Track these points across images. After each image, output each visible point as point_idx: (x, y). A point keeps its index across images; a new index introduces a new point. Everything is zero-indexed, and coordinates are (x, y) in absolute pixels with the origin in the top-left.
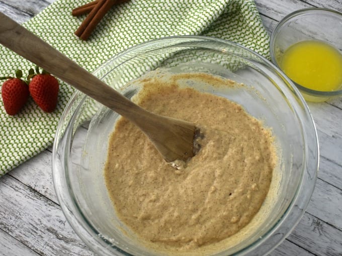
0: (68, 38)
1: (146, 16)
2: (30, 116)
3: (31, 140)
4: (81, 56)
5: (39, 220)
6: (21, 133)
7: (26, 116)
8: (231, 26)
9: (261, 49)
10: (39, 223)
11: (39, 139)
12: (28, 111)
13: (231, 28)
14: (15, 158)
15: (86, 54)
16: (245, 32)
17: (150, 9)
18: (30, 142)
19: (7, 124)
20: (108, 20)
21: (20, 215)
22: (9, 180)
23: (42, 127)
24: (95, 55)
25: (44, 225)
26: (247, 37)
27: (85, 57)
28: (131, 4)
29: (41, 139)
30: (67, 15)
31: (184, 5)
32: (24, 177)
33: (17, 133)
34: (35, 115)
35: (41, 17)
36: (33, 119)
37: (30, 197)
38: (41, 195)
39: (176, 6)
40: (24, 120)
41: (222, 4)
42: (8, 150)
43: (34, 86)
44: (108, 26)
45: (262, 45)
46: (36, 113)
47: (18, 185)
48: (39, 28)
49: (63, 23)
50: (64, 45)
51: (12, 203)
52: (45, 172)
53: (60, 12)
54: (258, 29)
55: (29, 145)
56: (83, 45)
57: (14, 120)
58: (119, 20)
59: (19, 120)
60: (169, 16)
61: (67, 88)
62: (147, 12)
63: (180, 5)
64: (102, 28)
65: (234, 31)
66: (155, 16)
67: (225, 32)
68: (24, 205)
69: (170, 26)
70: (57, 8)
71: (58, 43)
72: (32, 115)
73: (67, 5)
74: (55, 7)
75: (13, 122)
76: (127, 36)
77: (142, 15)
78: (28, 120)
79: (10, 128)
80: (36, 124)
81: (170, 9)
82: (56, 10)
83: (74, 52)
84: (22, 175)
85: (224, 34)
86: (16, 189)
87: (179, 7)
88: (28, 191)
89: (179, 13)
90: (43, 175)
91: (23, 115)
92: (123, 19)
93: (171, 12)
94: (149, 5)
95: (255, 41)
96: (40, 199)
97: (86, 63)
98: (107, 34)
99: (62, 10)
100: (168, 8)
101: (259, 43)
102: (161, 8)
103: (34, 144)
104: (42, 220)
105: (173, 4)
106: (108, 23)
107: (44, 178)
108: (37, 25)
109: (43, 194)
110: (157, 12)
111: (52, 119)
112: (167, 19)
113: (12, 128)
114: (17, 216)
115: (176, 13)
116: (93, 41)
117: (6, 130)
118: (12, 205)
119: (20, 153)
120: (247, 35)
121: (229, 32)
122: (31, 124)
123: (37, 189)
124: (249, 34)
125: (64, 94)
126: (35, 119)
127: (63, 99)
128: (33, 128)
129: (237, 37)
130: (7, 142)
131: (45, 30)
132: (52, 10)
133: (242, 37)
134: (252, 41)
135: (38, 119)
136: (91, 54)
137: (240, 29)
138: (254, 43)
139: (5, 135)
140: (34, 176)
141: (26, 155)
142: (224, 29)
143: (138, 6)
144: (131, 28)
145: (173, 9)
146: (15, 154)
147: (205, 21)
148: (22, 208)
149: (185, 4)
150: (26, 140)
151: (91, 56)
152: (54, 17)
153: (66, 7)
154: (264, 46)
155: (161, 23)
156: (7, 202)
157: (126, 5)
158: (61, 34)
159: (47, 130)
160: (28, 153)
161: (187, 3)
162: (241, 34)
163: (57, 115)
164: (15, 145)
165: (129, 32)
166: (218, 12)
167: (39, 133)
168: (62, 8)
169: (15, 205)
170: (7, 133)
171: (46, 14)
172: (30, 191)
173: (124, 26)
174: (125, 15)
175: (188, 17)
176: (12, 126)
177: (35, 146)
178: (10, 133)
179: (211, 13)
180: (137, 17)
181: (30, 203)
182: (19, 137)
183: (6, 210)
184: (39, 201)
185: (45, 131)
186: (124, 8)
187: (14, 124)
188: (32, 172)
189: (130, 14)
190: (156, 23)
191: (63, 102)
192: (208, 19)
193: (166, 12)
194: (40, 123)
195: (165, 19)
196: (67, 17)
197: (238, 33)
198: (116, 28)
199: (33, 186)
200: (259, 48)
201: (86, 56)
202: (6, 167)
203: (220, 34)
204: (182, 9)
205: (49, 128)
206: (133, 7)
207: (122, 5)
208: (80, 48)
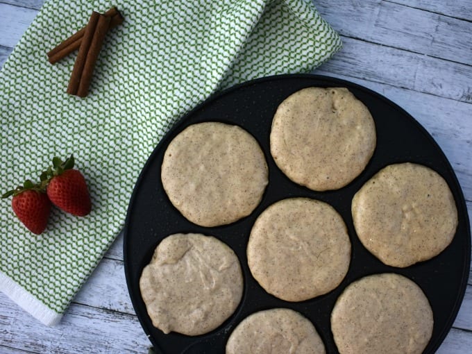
0: (60, 97)
1: (155, 40)
2: (63, 224)
3: (80, 255)
4: (89, 119)
5: (133, 341)
6: (63, 249)
7: (58, 225)
8: (273, 20)
9: (323, 47)
10: (136, 345)
11: (89, 252)
12: (57, 219)
13: (274, 23)
14: (72, 284)
15: (95, 114)
16: (295, 25)
17: (157, 28)
18: (80, 259)
19: (39, 244)
20: (104, 57)
21: (109, 343)
22: (76, 309)
23: (86, 234)
24: (107, 113)
25: (143, 345)
26: (299, 32)
27: (95, 120)
28: (126, 25)
29: (92, 251)
30: (42, 62)
31: (202, 9)
32: (91, 299)
33: (57, 251)
34: (68, 221)
35: (7, 75)
36: (68, 228)
37: (111, 319)
38: (123, 314)
39: (192, 14)
40: (57, 232)
41: (260, 5)
42: (57, 277)
43: (56, 196)
44: (108, 66)
45: (323, 40)
46: (68, 218)
47: (90, 311)
48: (12, 95)
49: (42, 78)
50: (59, 110)
51: (93, 333)
52: (114, 286)
53: (30, 60)
54: (313, 22)
55: (80, 262)
56: (84, 102)
57: (45, 235)
58: (120, 54)
59: (51, 233)
60: (187, 32)
61: (92, 172)
62: (156, 34)
63: (196, 10)
64: (100, 70)
65: (279, 26)
66: (168, 37)
67: (268, 31)
68: (108, 332)
69: (194, 47)
70: (23, 56)
71: (49, 110)
72: (65, 223)
73: (35, 48)
74: (20, 57)
75: (45, 239)
76: (142, 78)
77: (149, 40)
78: (63, 230)
79: (45, 249)
80: (75, 232)
81: (185, 20)
82: (24, 59)
83: (77, 117)
84: (88, 298)
85: (268, 34)
86: (89, 316)
87: (195, 14)
88: (105, 314)
89: (198, 22)
90: (113, 289)
91: (54, 226)
92: (125, 52)
93: (188, 25)
94: (153, 21)
95: (311, 36)
96: (124, 318)
97: (101, 128)
98: (111, 79)
99: (31, 57)
100: (181, 20)
101: (318, 38)
102: (172, 22)
103: (86, 260)
104: (136, 341)
105: (186, 13)
106: (105, 61)
107: (116, 293)
108: (7, 91)
109: (124, 311)
110: (169, 30)
111: (92, 219)
112: (187, 38)
113: (48, 248)
114: (106, 346)
115: (195, 24)
116: (96, 92)
117: (42, 252)
118: (94, 336)
119: (75, 277)
120: (298, 29)
121: (273, 30)
122: (69, 234)
123: (113, 308)
124: (301, 28)
125: (92, 181)
126: (71, 226)
127: (93, 188)
128: (74, 238)
129: (286, 34)
130: (51, 266)
131: (23, 96)
132: (18, 61)
133: (292, 34)
134: (308, 36)
135: (74, 226)
136: (100, 113)
137: (286, 21)
138: (311, 39)
139: (45, 259)
140: (103, 295)
141: (84, 276)
142: (264, 26)
143: (138, 27)
144: (142, 64)
145: (188, 19)
146: (69, 279)
147: (243, 35)
148: (108, 335)
149: (202, 6)
150: (74, 258)
151: (101, 116)
152: (25, 72)
153: (36, 51)
154: (326, 42)
155: (181, 46)
156: (86, 335)
157: (121, 28)
158: (48, 95)
159: (93, 237)
160: (84, 273)
161: (205, 4)
162: (289, 29)
163: (96, 212)
164: (63, 268)
165: (142, 71)
166: (257, 17)
167: (85, 244)
168: (30, 53)
169: (97, 334)
170: (45, 255)
171: (13, 70)
172: (108, 313)
173: (131, 63)
174: (126, 45)
175: (213, 25)
176: (47, 245)
177: (89, 262)
178: (48, 254)
179: (248, 21)
180: (143, 45)
181: (114, 327)
182: (63, 256)
183: (90, 344)
184: (124, 321)
185: (92, 238)
186: (120, 34)
187: (48, 241)
188: (98, 290)
189: (131, 43)
190: (174, 48)
191: (95, 193)
192: (246, 31)
193: (181, 27)
194: (80, 230)
195: (184, 38)
196: (43, 65)
197: (286, 28)
198: (120, 67)
199: (107, 306)
200: (320, 46)
201: (95, 117)
202: (67, 299)
203: (262, 36)
204: (202, 15)
205: (95, 233)
206: (132, 29)
207: (115, 30)
208: (83, 108)
